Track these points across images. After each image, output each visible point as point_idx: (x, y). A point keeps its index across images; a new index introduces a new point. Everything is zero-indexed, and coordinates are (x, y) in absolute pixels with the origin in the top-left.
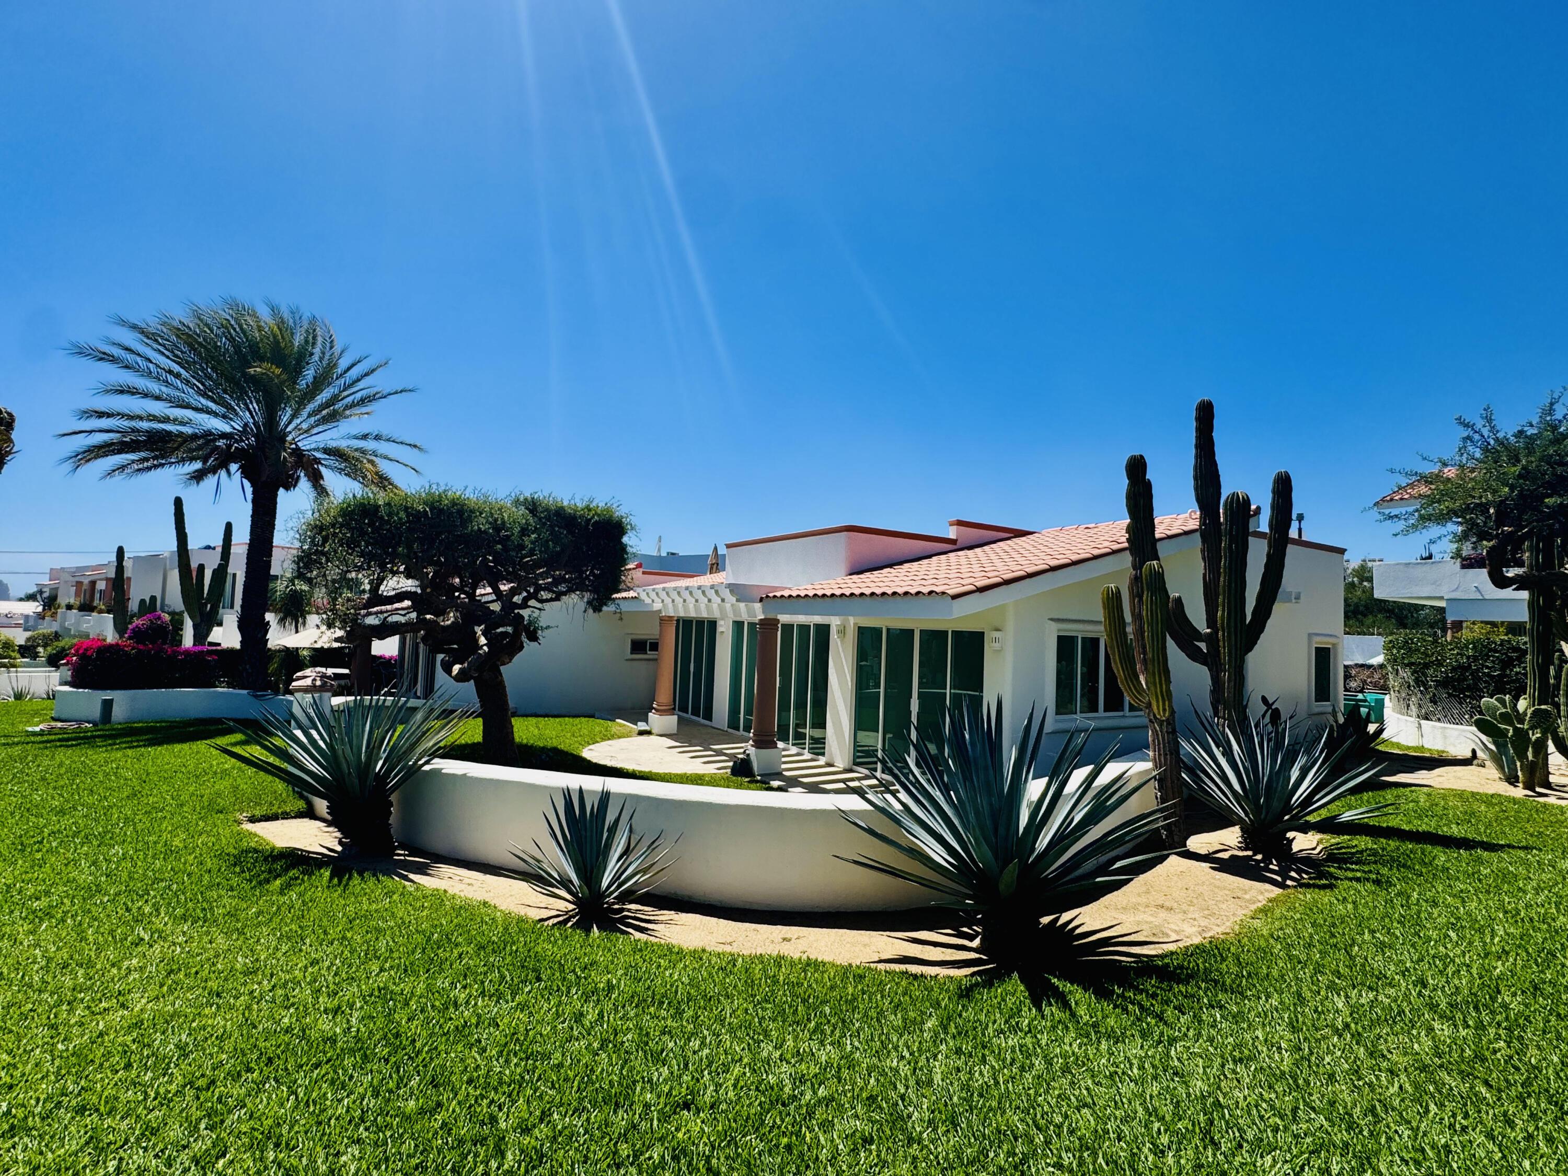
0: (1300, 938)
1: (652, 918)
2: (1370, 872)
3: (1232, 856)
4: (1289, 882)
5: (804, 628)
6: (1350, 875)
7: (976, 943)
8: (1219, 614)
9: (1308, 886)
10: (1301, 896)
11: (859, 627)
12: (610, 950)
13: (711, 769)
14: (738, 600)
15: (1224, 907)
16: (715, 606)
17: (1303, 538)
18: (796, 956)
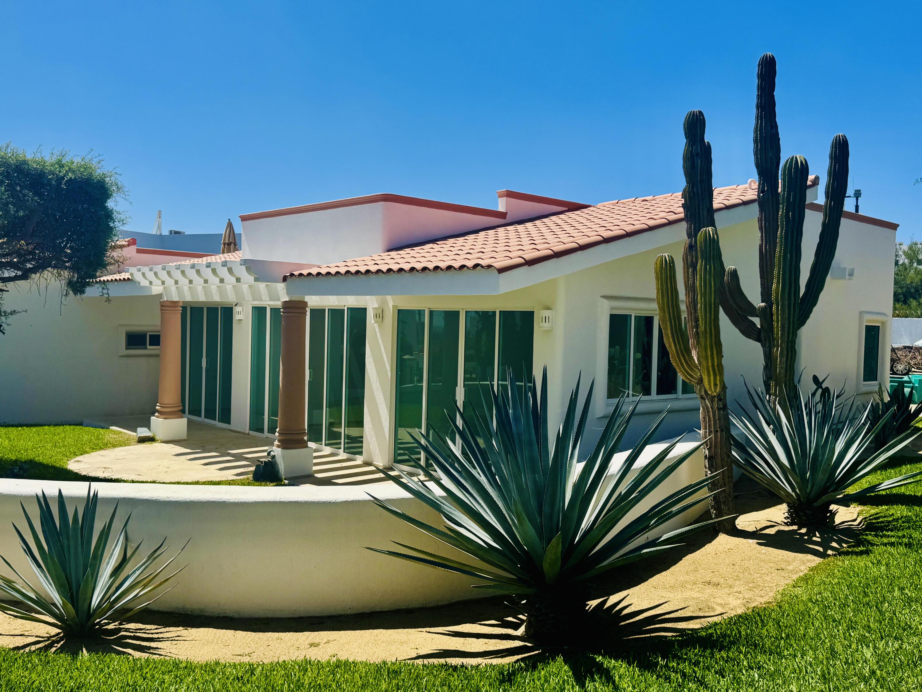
0: (836, 599)
1: (156, 636)
2: (904, 536)
3: (779, 532)
4: (830, 552)
5: (337, 313)
6: (885, 540)
7: (521, 631)
8: (774, 286)
9: (847, 553)
10: (840, 563)
11: (399, 311)
12: (102, 671)
13: (229, 475)
14: (256, 280)
15: (768, 578)
16: (229, 288)
17: (860, 213)
18: (324, 659)
